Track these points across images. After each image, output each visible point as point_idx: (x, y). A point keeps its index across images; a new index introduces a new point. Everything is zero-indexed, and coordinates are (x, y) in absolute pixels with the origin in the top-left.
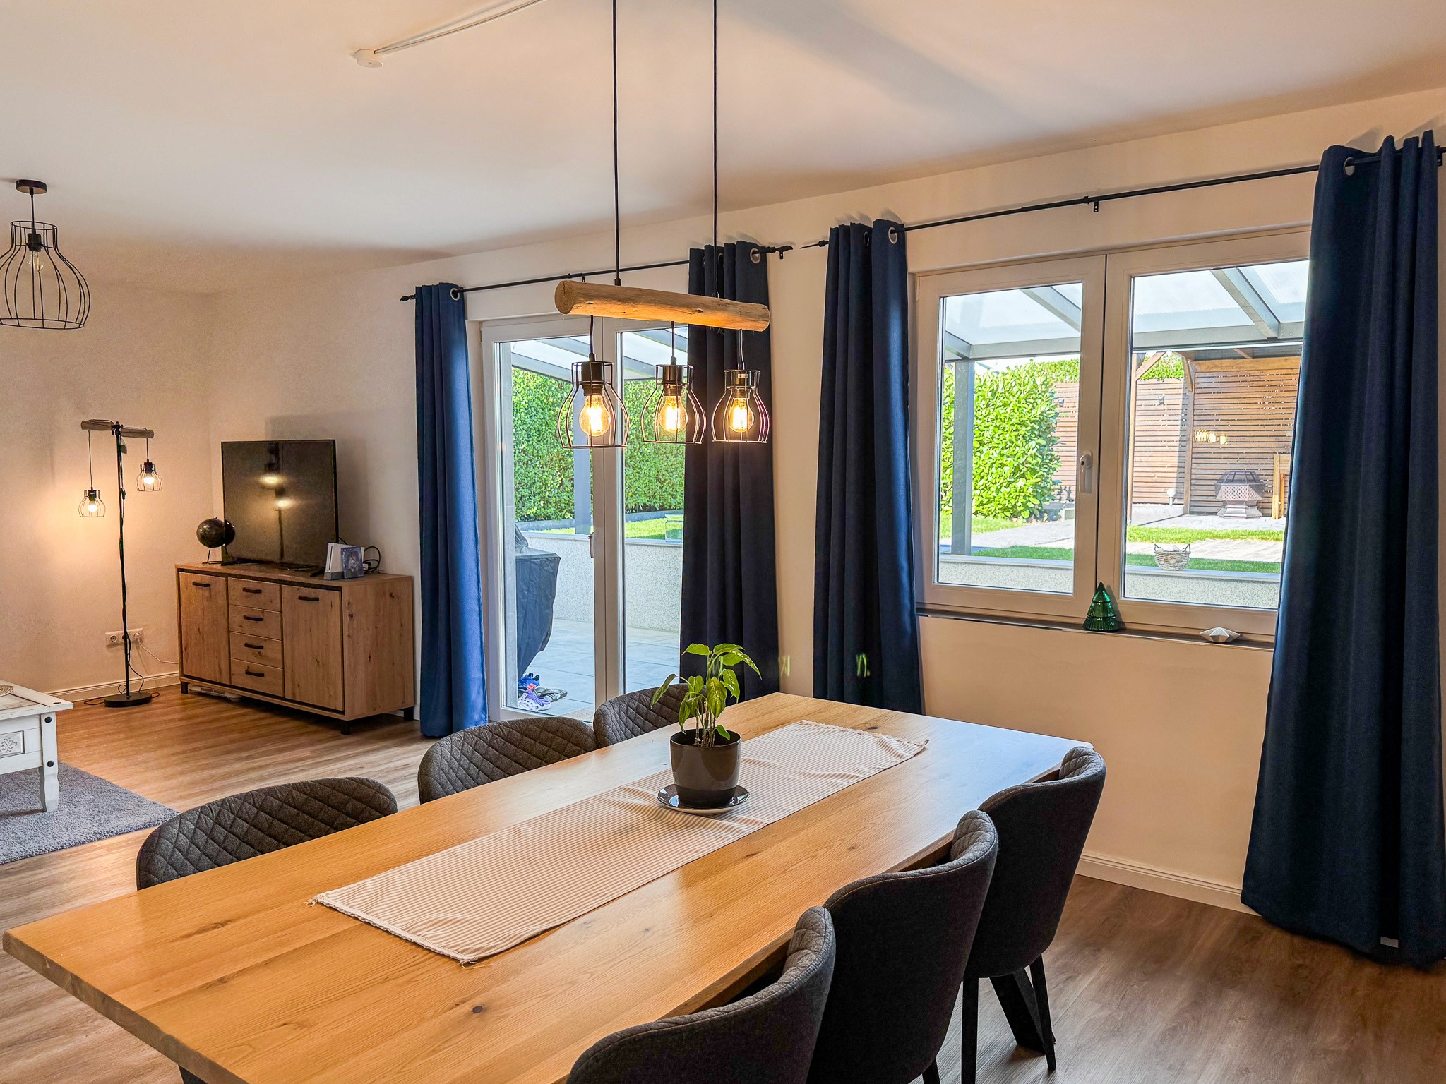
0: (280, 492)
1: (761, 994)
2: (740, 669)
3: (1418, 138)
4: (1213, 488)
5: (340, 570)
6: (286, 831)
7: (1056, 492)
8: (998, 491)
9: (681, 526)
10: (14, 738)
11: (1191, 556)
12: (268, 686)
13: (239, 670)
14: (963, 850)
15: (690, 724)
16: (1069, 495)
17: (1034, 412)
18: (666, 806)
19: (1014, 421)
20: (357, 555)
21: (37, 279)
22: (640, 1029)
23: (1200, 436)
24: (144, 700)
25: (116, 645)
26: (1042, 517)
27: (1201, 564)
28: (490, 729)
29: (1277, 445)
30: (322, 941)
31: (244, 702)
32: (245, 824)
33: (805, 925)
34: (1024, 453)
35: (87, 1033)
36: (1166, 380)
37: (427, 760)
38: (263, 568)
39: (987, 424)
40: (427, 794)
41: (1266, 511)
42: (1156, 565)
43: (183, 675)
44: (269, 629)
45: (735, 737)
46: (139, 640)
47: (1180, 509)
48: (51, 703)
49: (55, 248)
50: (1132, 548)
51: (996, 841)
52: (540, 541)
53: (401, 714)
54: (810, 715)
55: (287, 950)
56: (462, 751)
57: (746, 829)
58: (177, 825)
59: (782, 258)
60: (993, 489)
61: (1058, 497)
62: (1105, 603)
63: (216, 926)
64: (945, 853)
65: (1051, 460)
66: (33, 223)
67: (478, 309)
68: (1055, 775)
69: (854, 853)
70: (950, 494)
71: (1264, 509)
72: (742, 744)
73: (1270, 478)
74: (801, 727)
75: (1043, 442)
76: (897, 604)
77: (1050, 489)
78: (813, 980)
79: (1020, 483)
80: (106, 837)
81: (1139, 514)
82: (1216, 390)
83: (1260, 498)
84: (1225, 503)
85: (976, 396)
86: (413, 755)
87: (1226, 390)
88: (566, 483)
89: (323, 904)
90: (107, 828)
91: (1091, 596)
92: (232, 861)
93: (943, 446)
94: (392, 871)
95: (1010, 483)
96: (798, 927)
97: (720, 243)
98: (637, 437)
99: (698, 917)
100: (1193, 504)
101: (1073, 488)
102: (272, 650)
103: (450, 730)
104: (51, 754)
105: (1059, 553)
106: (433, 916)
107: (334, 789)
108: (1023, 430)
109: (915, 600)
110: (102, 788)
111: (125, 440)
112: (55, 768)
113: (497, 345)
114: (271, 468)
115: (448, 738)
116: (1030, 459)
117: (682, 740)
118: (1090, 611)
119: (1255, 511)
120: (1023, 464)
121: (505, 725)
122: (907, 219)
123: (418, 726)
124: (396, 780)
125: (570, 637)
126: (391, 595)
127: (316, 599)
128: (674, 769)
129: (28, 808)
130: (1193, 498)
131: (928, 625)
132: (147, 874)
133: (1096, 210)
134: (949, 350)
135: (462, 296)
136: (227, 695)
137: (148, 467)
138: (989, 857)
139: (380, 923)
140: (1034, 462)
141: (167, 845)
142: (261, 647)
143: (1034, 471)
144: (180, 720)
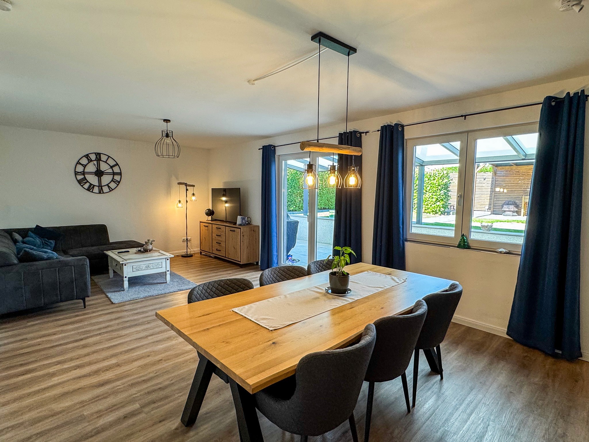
0: (226, 202)
1: (353, 346)
2: (350, 254)
3: (579, 92)
4: (501, 206)
5: (240, 223)
6: (225, 291)
7: (449, 206)
8: (431, 206)
9: (334, 214)
10: (159, 264)
11: (493, 227)
12: (222, 254)
13: (214, 249)
14: (416, 311)
15: (335, 270)
16: (453, 208)
17: (443, 182)
18: (327, 293)
19: (436, 185)
20: (245, 219)
21: (168, 145)
22: (318, 353)
23: (497, 189)
24: (191, 256)
25: (185, 241)
26: (444, 214)
27: (496, 229)
28: (279, 268)
29: (524, 193)
30: (234, 321)
31: (216, 258)
32: (215, 289)
33: (367, 328)
34: (440, 195)
35: (175, 340)
36: (486, 173)
37: (262, 275)
38: (221, 222)
39: (428, 185)
40: (261, 284)
41: (519, 214)
42: (481, 230)
43: (201, 250)
44: (223, 239)
45: (348, 274)
46: (190, 240)
47: (490, 213)
48: (169, 255)
49: (172, 137)
50: (473, 224)
51: (427, 309)
52: (293, 218)
53: (255, 263)
54: (370, 270)
55: (224, 322)
56: (271, 273)
57: (351, 301)
58: (198, 288)
59: (366, 135)
60: (430, 205)
61: (450, 208)
62: (464, 240)
63: (207, 315)
64: (411, 311)
65: (448, 197)
66: (167, 130)
67: (279, 152)
68: (447, 291)
69: (382, 310)
70: (416, 206)
71: (518, 213)
72: (350, 277)
73: (521, 203)
74: (368, 273)
75: (446, 191)
76: (399, 238)
77: (447, 206)
78: (369, 344)
79: (438, 203)
80: (181, 291)
81: (475, 214)
82: (503, 176)
83: (517, 210)
84: (505, 211)
85: (425, 177)
86: (258, 274)
87: (506, 176)
88: (301, 201)
89: (234, 311)
90: (181, 288)
91: (460, 237)
92: (211, 298)
93: (414, 192)
94: (252, 304)
95: (435, 203)
96: (365, 329)
97: (348, 131)
98: (322, 188)
99: (336, 324)
100: (494, 211)
101: (455, 206)
102: (223, 244)
103: (268, 268)
104: (168, 269)
105: (451, 225)
106: (262, 317)
107: (238, 281)
108: (439, 188)
109: (404, 237)
110: (181, 278)
111: (188, 188)
112: (169, 272)
113: (283, 161)
114: (224, 195)
115: (267, 269)
116: (441, 196)
117: (333, 274)
118: (459, 242)
119: (515, 214)
120: (439, 198)
121: (283, 267)
122: (405, 123)
123: (260, 267)
124: (254, 281)
125: (301, 245)
126: (253, 231)
127: (234, 231)
128: (330, 282)
129: (162, 282)
130: (494, 209)
131: (408, 245)
132: (190, 300)
133: (465, 119)
134: (417, 162)
135: (275, 148)
136: (211, 256)
137: (193, 194)
138: (424, 313)
139: (248, 318)
140: (443, 197)
141: (195, 293)
142: (220, 243)
143: (442, 200)
144: (199, 261)
